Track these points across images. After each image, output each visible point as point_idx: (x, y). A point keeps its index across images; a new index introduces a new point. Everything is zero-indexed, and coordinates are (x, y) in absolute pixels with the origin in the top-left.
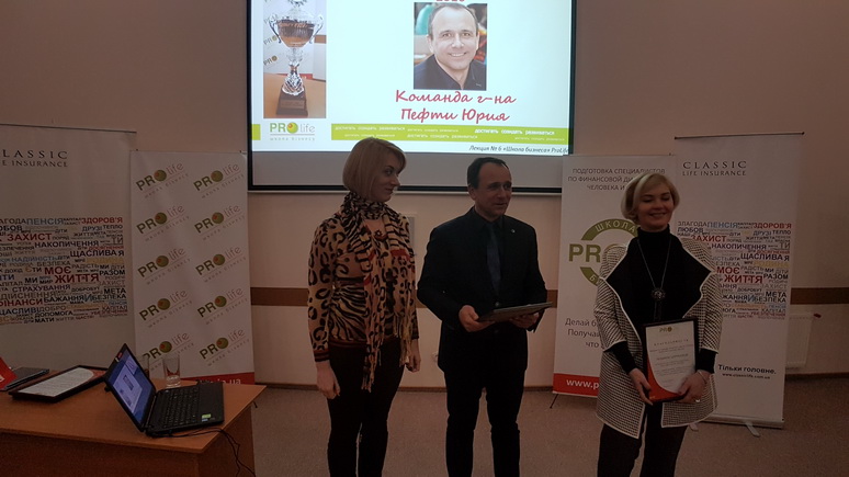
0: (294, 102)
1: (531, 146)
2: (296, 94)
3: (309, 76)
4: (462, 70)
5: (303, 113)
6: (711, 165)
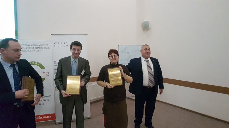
6: (63, 43)
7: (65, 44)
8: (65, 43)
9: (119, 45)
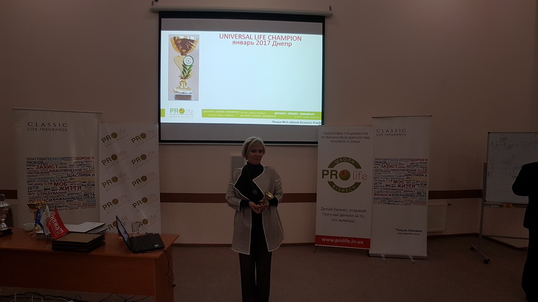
1: (303, 121)
6: (390, 130)
7: (394, 133)
8: (394, 130)
9: (489, 133)
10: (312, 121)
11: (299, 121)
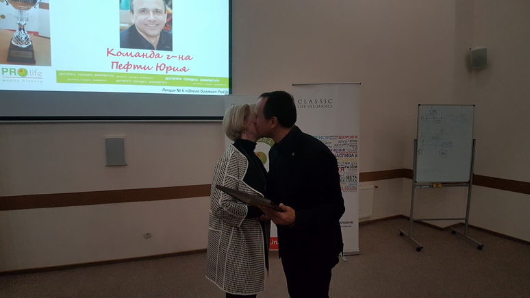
0: (23, 52)
1: (204, 89)
2: (24, 46)
3: (36, 34)
4: (155, 36)
5: (32, 62)
6: (313, 101)
7: (319, 104)
8: (318, 101)
9: (419, 105)
10: (216, 90)
11: (199, 89)
